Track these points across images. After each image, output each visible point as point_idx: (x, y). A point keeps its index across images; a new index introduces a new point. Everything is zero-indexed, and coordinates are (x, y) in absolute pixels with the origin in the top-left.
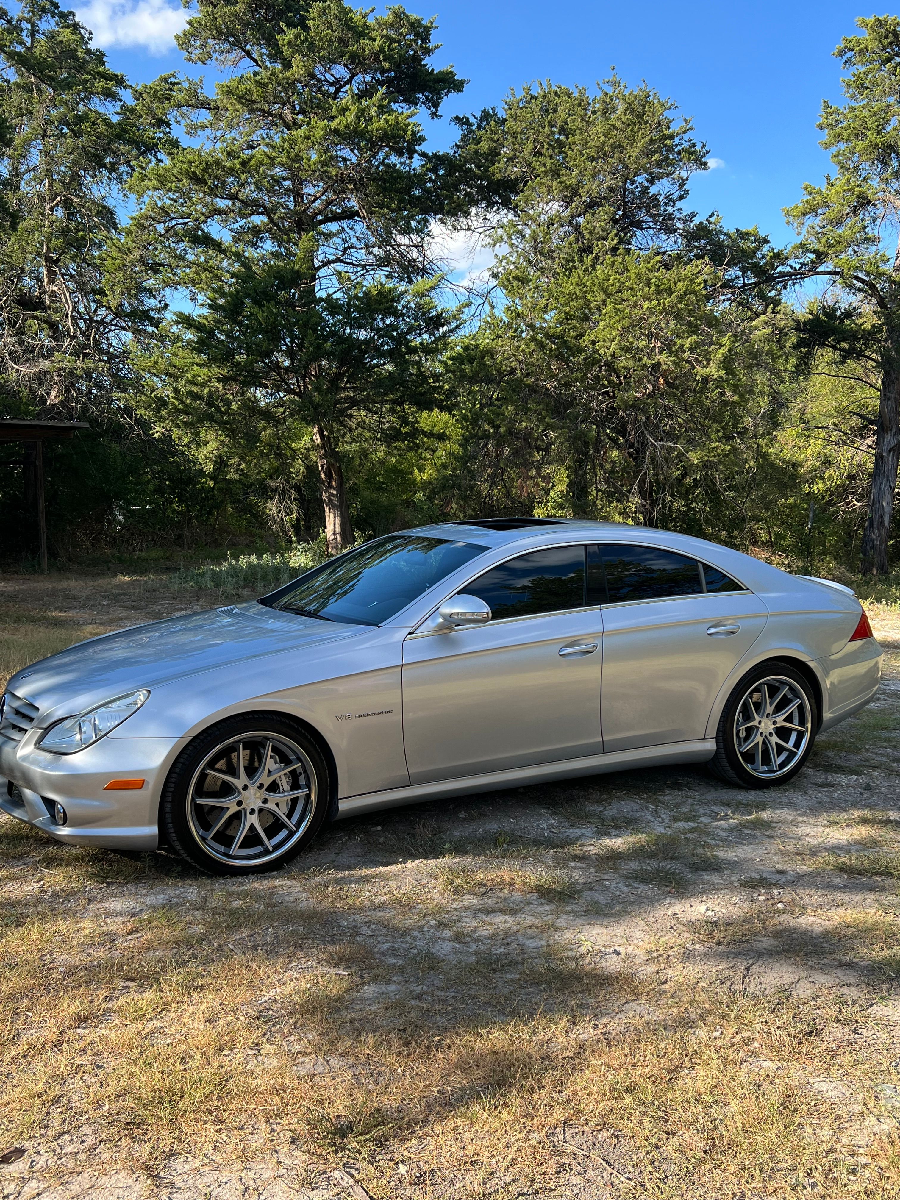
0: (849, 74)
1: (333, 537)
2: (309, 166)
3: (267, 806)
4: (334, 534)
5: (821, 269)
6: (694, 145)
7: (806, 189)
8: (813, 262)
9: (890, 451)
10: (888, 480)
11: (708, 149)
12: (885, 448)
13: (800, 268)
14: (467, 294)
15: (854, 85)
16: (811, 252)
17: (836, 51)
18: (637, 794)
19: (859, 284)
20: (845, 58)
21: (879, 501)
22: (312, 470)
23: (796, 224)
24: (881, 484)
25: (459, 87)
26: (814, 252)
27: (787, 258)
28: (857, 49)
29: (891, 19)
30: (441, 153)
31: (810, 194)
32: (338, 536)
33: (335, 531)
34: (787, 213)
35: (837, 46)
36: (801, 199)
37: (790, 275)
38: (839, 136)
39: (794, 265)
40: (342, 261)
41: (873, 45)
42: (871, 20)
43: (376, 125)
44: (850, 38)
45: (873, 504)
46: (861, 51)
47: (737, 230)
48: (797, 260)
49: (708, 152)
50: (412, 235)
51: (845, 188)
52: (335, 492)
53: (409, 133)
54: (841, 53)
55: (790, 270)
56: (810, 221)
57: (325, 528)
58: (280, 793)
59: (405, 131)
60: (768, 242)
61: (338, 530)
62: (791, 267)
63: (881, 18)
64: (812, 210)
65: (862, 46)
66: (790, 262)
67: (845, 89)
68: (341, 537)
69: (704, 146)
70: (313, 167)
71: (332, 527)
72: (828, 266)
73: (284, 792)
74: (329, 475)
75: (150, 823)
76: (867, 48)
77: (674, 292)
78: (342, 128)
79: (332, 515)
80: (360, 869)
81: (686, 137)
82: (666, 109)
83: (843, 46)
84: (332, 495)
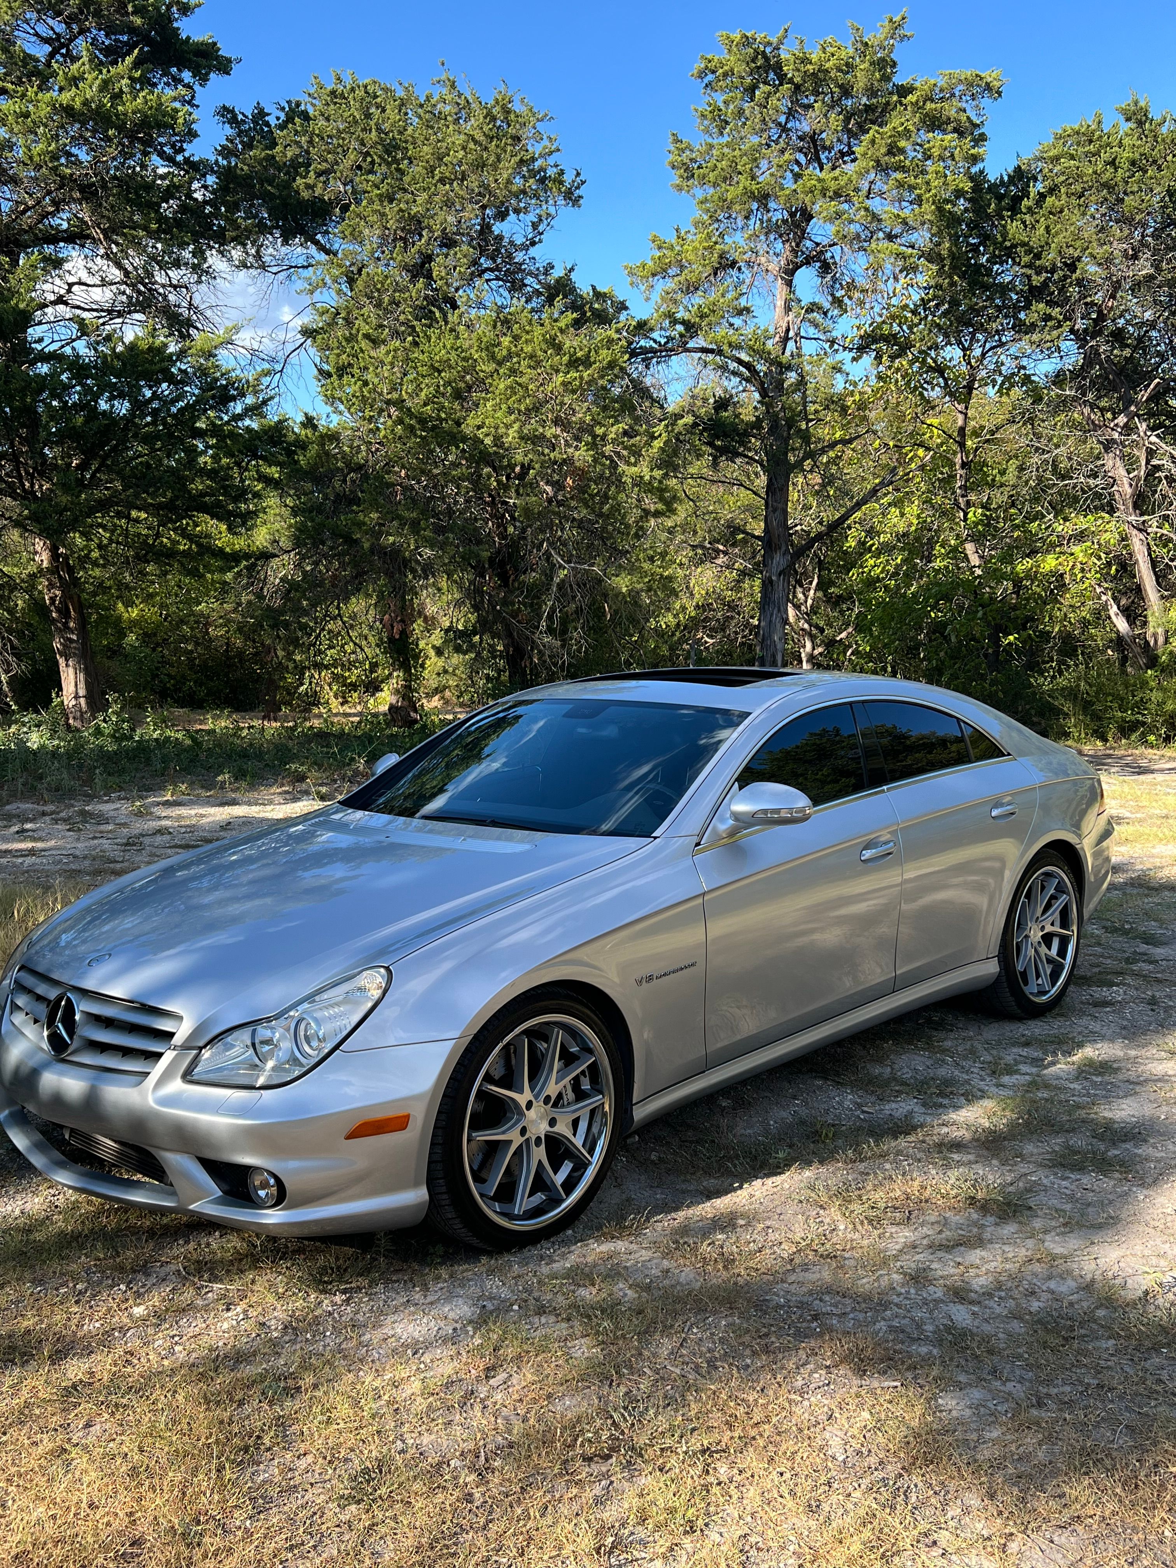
0: (703, 101)
1: (73, 702)
2: (31, 158)
3: (555, 1129)
4: (77, 697)
5: (691, 345)
6: (562, 172)
7: (654, 241)
8: (681, 335)
9: (780, 575)
10: (779, 610)
11: (582, 177)
12: (774, 570)
13: (666, 343)
14: (249, 356)
15: (710, 116)
16: (681, 323)
17: (695, 72)
18: (910, 1043)
19: (733, 365)
20: (706, 80)
21: (770, 636)
22: (38, 607)
23: (643, 288)
24: (772, 615)
25: (224, 67)
26: (684, 322)
27: (652, 330)
28: (721, 71)
29: (759, 37)
30: (196, 159)
31: (660, 248)
32: (83, 701)
33: (77, 693)
34: (631, 274)
35: (696, 66)
36: (649, 256)
37: (652, 350)
38: (704, 178)
39: (658, 339)
40: (66, 303)
41: (740, 68)
42: (737, 36)
43: (130, 107)
44: (710, 57)
45: (763, 640)
46: (725, 75)
47: (594, 288)
48: (663, 333)
49: (583, 183)
50: (169, 272)
51: (706, 244)
52: (75, 637)
53: (181, 121)
54: (702, 74)
55: (654, 345)
56: (662, 285)
57: (61, 689)
58: (563, 1106)
59: (174, 118)
60: (626, 308)
61: (82, 692)
62: (655, 341)
63: (749, 34)
64: (661, 271)
65: (726, 68)
66: (655, 335)
67: (699, 120)
68: (87, 703)
69: (578, 174)
70: (36, 159)
71: (72, 688)
72: (699, 342)
73: (569, 1104)
74: (64, 613)
75: (416, 1185)
76: (732, 70)
77: (595, 363)
78: (78, 104)
79: (71, 671)
80: (688, 1207)
81: (551, 161)
82: (538, 120)
83: (703, 66)
84: (71, 640)
